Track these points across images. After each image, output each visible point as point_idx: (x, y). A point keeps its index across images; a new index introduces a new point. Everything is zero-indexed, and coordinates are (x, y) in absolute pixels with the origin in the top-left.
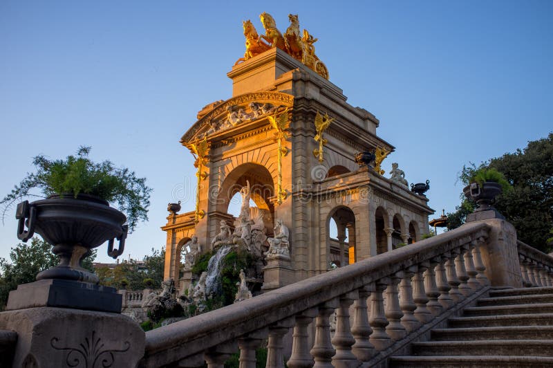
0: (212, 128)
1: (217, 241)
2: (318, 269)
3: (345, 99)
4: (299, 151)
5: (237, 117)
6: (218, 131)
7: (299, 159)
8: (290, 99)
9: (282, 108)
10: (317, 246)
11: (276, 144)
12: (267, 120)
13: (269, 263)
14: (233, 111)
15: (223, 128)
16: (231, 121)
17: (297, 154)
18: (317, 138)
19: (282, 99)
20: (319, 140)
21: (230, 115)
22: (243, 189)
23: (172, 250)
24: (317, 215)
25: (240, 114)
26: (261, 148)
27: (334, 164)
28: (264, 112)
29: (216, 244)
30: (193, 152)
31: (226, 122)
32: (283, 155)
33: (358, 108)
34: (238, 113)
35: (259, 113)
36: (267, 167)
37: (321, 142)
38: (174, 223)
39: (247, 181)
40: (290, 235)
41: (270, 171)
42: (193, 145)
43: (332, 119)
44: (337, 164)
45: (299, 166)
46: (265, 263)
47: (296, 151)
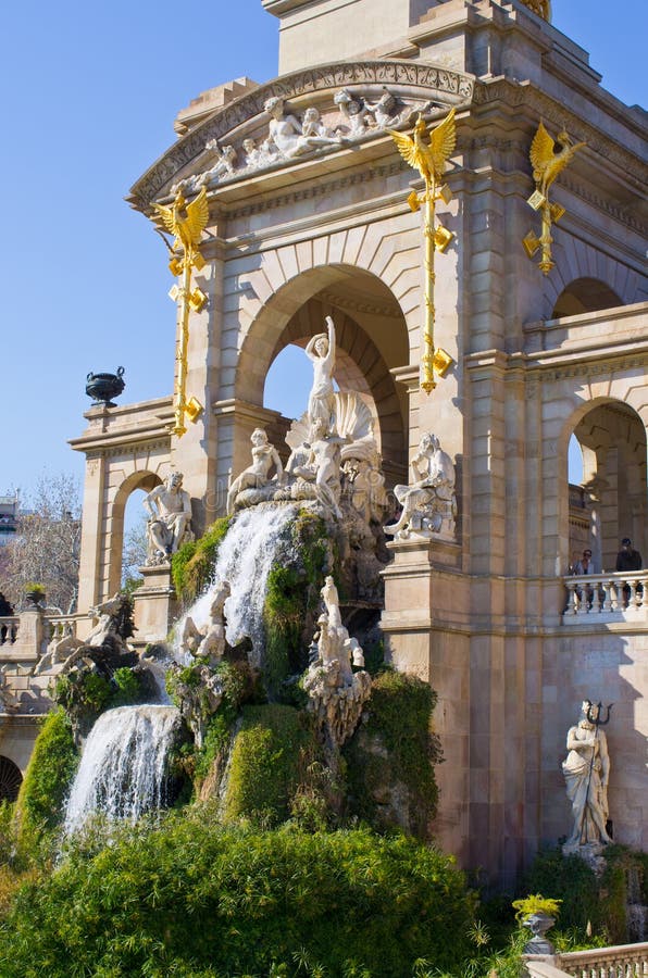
0: (223, 163)
1: (243, 489)
2: (536, 573)
3: (597, 78)
4: (484, 238)
5: (297, 133)
6: (242, 172)
7: (484, 259)
8: (464, 85)
9: (435, 111)
10: (533, 511)
11: (415, 216)
12: (393, 144)
13: (399, 557)
14: (287, 113)
15: (256, 160)
16: (280, 141)
17: (480, 246)
18: (536, 200)
19: (438, 83)
20: (542, 208)
21: (276, 126)
22: (318, 341)
23: (103, 505)
24: (534, 421)
25: (307, 124)
26: (368, 223)
27: (576, 276)
28: (382, 119)
29: (242, 497)
30: (164, 229)
31: (265, 146)
32: (439, 247)
33: (637, 108)
34: (300, 120)
35: (366, 124)
36: (387, 279)
37: (548, 213)
38: (105, 431)
39: (328, 319)
40: (459, 480)
41: (397, 291)
42: (166, 208)
43: (579, 145)
44: (585, 274)
45: (485, 281)
46: (386, 557)
47: (478, 238)
